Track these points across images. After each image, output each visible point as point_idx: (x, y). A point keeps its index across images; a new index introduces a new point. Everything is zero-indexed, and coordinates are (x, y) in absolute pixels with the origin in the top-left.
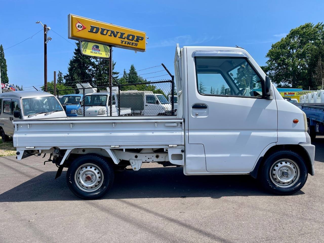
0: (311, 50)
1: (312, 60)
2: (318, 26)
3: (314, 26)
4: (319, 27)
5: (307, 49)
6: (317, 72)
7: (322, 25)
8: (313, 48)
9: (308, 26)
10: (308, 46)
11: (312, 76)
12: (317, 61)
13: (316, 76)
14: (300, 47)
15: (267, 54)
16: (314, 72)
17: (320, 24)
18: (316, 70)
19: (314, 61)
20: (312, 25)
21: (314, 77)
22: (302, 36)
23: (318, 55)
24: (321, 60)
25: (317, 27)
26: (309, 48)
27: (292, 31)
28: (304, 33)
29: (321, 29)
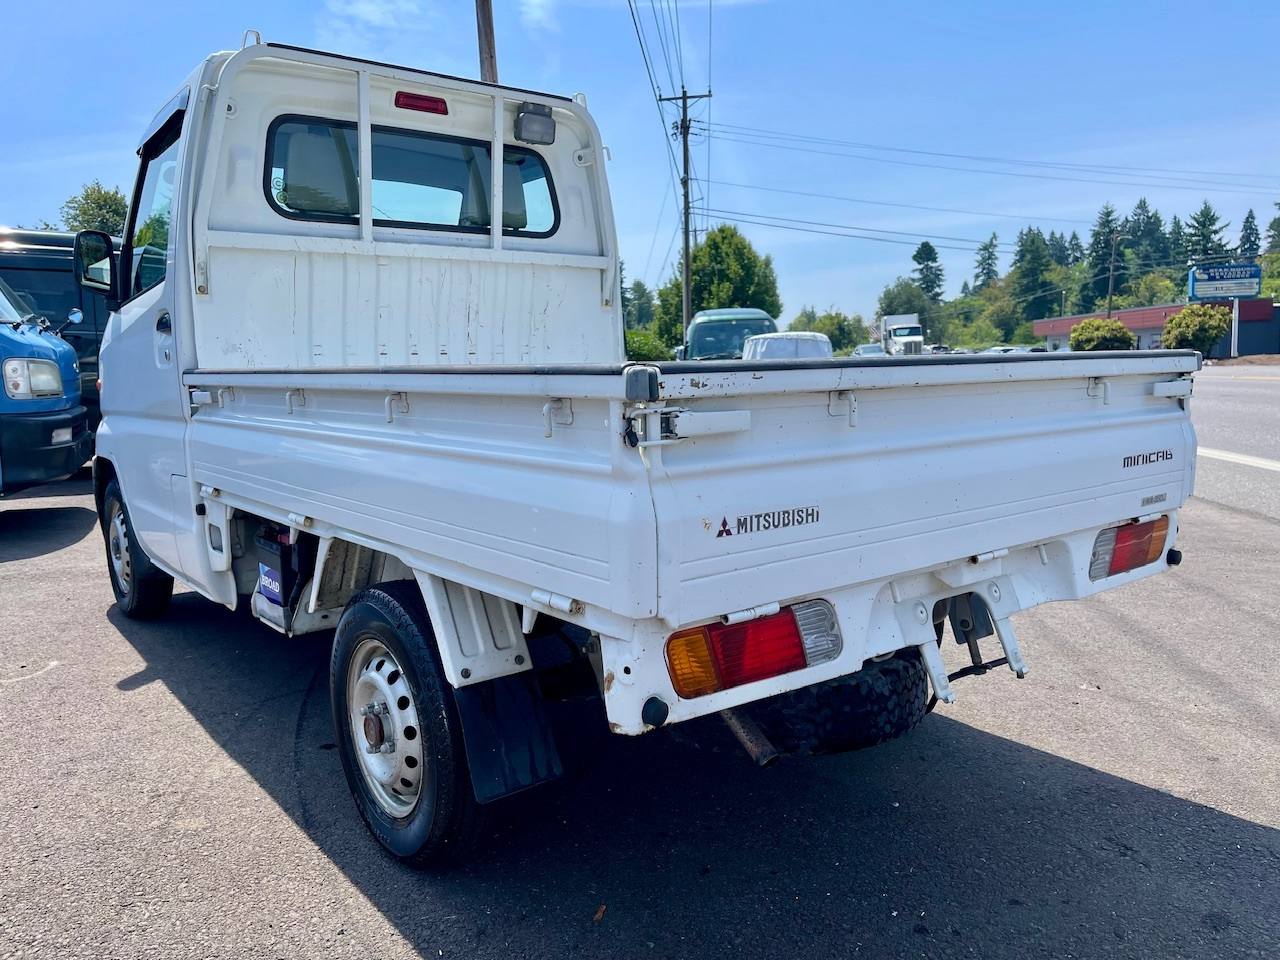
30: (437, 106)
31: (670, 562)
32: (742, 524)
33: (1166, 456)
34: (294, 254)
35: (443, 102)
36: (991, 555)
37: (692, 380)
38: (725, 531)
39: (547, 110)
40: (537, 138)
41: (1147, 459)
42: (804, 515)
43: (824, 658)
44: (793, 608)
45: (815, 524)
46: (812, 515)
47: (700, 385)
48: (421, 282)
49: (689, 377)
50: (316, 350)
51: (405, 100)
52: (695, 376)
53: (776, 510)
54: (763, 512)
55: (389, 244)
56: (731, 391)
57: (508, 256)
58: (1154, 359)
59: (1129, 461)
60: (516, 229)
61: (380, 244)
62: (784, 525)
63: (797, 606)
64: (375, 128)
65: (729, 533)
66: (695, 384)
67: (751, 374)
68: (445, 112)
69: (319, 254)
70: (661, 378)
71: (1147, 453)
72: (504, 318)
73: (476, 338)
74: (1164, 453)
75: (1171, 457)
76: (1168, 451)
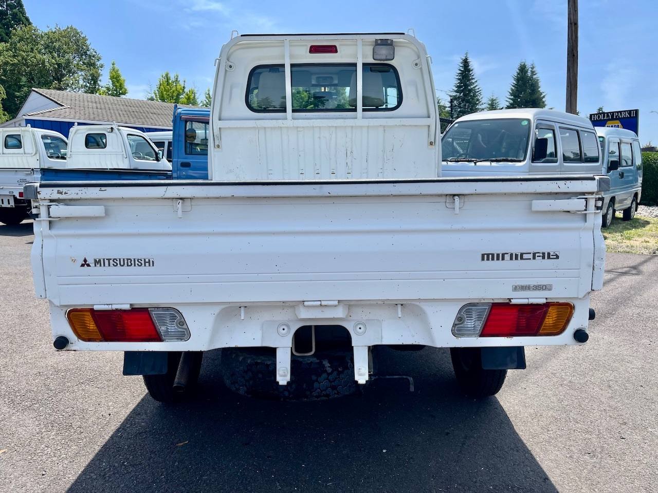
30: (332, 49)
31: (50, 275)
32: (97, 262)
33: (550, 256)
34: (258, 129)
35: (335, 47)
36: (319, 303)
37: (58, 191)
38: (85, 264)
39: (389, 42)
40: (384, 57)
42: (143, 262)
43: (177, 339)
44: (149, 309)
45: (151, 267)
46: (149, 263)
47: (63, 193)
48: (320, 138)
49: (56, 189)
50: (270, 172)
51: (314, 49)
52: (61, 189)
53: (122, 258)
54: (113, 258)
55: (300, 120)
56: (84, 196)
57: (366, 122)
60: (377, 107)
61: (295, 121)
62: (128, 265)
63: (151, 309)
64: (292, 66)
65: (88, 265)
66: (59, 192)
67: (99, 188)
68: (336, 51)
69: (268, 128)
70: (39, 190)
72: (367, 154)
73: (352, 165)
74: (544, 254)
75: (557, 257)
76: (552, 254)
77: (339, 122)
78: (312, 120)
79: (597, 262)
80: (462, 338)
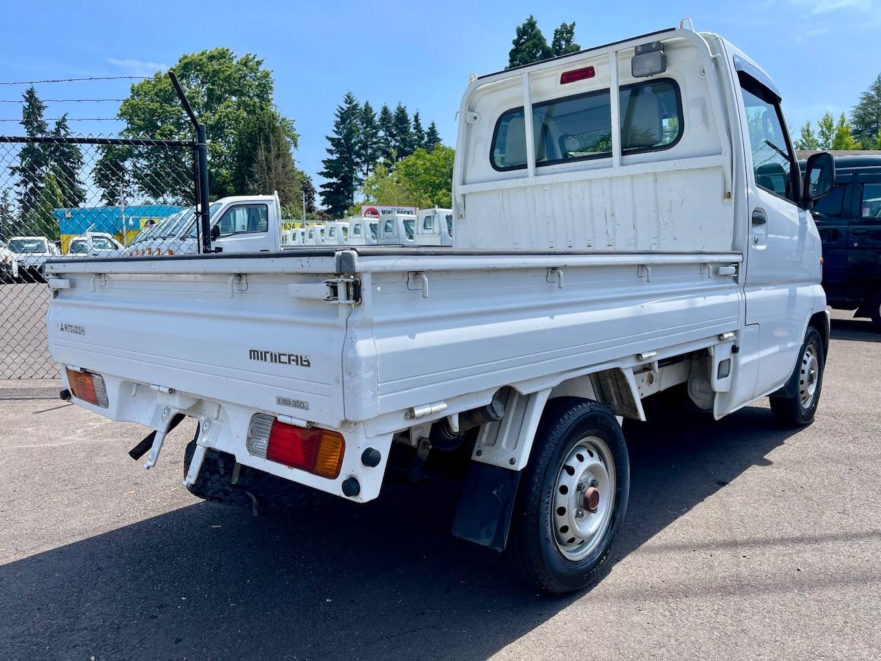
0: (235, 121)
1: (241, 144)
2: (246, 62)
3: (238, 59)
4: (250, 64)
5: (227, 116)
6: (257, 176)
7: (255, 60)
8: (239, 116)
9: (222, 55)
10: (228, 107)
11: (247, 185)
12: (255, 149)
13: (256, 186)
14: (207, 106)
15: (121, 110)
16: (251, 176)
17: (251, 57)
18: (255, 170)
19: (247, 147)
20: (234, 55)
21: (251, 187)
22: (211, 77)
23: (256, 134)
24: (265, 149)
25: (245, 65)
26: (230, 112)
27: (187, 61)
28: (215, 72)
29: (255, 71)
30: (588, 73)
32: (66, 327)
33: (303, 362)
34: (503, 190)
35: (591, 68)
38: (62, 328)
39: (654, 46)
40: (647, 71)
41: (276, 358)
44: (92, 374)
48: (570, 198)
50: (516, 246)
51: (567, 78)
57: (626, 171)
58: (275, 259)
59: (254, 354)
60: (650, 146)
61: (538, 177)
68: (594, 75)
71: (276, 351)
72: (634, 217)
73: (614, 234)
74: (297, 357)
75: (309, 365)
76: (304, 357)
77: (590, 174)
78: (557, 175)
79: (346, 377)
80: (255, 457)
